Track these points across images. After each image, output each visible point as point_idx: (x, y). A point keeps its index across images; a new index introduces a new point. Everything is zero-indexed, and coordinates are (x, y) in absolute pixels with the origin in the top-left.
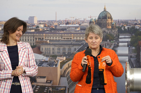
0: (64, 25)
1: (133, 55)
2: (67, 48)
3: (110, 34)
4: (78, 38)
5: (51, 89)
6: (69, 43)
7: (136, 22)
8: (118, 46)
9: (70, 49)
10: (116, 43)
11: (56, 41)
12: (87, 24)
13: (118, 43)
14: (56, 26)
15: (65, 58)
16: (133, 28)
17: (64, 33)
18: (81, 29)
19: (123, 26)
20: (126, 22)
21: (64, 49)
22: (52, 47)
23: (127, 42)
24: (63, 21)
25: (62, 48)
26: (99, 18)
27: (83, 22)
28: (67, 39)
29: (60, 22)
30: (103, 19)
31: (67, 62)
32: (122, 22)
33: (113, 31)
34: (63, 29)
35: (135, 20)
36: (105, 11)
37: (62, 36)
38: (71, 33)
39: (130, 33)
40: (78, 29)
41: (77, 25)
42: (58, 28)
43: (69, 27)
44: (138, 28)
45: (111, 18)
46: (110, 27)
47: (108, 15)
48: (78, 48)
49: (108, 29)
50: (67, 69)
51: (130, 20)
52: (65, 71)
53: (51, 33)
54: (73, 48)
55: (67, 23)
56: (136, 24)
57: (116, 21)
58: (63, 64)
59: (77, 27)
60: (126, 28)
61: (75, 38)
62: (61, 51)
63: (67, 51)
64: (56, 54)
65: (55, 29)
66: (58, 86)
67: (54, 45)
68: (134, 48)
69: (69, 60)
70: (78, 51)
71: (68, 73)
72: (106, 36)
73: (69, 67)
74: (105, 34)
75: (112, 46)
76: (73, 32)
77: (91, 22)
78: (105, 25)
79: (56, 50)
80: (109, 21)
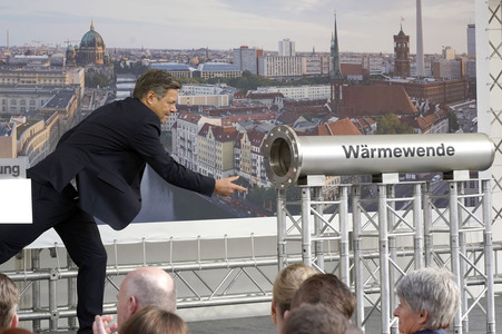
0: (23, 56)
2: (28, 100)
3: (102, 76)
4: (48, 82)
6: (32, 90)
7: (143, 53)
9: (33, 103)
11: (9, 86)
12: (63, 55)
13: (115, 92)
14: (8, 57)
15: (24, 120)
16: (139, 64)
17: (23, 72)
18: (52, 65)
19: (122, 60)
20: (127, 53)
21: (23, 102)
22: (1, 99)
23: (130, 90)
25: (19, 100)
26: (83, 44)
27: (55, 51)
28: (27, 82)
29: (15, 51)
30: (89, 45)
31: (28, 126)
32: (121, 53)
33: (107, 69)
34: (21, 65)
35: (142, 50)
36: (92, 31)
37: (19, 78)
38: (35, 72)
39: (134, 73)
40: (46, 65)
41: (45, 57)
42: (11, 61)
43: (31, 60)
44: (147, 64)
45: (102, 45)
46: (101, 62)
47: (98, 40)
48: (47, 100)
49: (98, 65)
50: (29, 140)
51: (134, 50)
52: (25, 145)
54: (38, 101)
55: (28, 53)
56: (144, 57)
57: (110, 50)
58: (21, 130)
59: (44, 61)
60: (128, 63)
61: (42, 82)
62: (18, 106)
63: (28, 105)
64: (9, 111)
65: (7, 64)
67: (6, 94)
69: (31, 123)
70: (48, 106)
71: (31, 148)
72: (95, 78)
73: (32, 136)
74: (93, 74)
75: (105, 97)
76: (38, 69)
77: (68, 52)
78: (93, 58)
79: (9, 105)
80: (99, 50)
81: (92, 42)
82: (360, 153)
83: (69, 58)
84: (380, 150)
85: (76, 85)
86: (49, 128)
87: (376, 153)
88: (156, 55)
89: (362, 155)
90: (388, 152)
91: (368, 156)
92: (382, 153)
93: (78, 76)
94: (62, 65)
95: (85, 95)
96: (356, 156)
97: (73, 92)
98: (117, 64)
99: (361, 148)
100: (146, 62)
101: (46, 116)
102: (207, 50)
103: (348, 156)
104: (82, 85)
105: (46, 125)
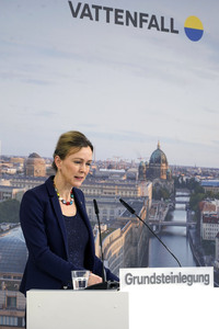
0: (106, 170)
1: (193, 224)
2: (109, 209)
3: (165, 189)
4: (124, 194)
6: (112, 201)
7: (196, 171)
8: (174, 209)
9: (112, 212)
10: (172, 204)
12: (136, 170)
13: (174, 205)
14: (95, 171)
15: (105, 227)
16: (193, 180)
17: (106, 184)
18: (128, 178)
19: (180, 176)
20: (184, 170)
21: (105, 212)
23: (186, 203)
26: (151, 161)
27: (131, 166)
28: (109, 193)
29: (100, 164)
30: (156, 162)
31: (108, 234)
32: (180, 170)
33: (169, 184)
34: (105, 177)
35: (195, 168)
36: (159, 149)
37: (102, 189)
38: (114, 185)
40: (124, 178)
41: (123, 171)
42: (97, 174)
43: (112, 174)
44: (199, 180)
45: (166, 162)
46: (165, 177)
47: (163, 158)
49: (162, 180)
50: (109, 245)
52: (106, 250)
54: (116, 210)
55: (110, 167)
56: (196, 174)
57: (172, 167)
59: (122, 175)
60: (184, 179)
61: (120, 193)
62: (101, 215)
63: (108, 215)
64: (94, 219)
65: (93, 177)
68: (193, 213)
69: (111, 230)
70: (124, 215)
71: (110, 253)
72: (160, 192)
73: (111, 242)
74: (158, 188)
75: (167, 209)
76: (117, 182)
77: (140, 167)
78: (159, 174)
79: (94, 213)
80: (164, 167)
81: (158, 158)
83: (140, 173)
85: (146, 197)
86: (124, 235)
88: (205, 173)
93: (147, 189)
94: (135, 179)
95: (152, 207)
97: (143, 204)
98: (176, 179)
100: (198, 178)
101: (122, 225)
104: (150, 197)
105: (122, 232)
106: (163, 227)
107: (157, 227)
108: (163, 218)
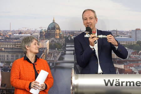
0: (18, 35)
2: (20, 55)
3: (58, 43)
5: (5, 92)
8: (65, 54)
10: (64, 51)
11: (10, 48)
12: (38, 34)
13: (65, 52)
14: (10, 35)
17: (17, 42)
19: (69, 36)
20: (73, 33)
21: (17, 56)
22: (6, 55)
24: (17, 31)
25: (15, 55)
26: (49, 29)
27: (34, 32)
28: (20, 47)
29: (14, 32)
30: (52, 29)
32: (69, 32)
33: (61, 40)
34: (16, 39)
35: (81, 31)
36: (54, 22)
37: (15, 45)
41: (29, 35)
42: (11, 37)
43: (22, 36)
45: (59, 29)
46: (58, 37)
47: (57, 27)
49: (56, 39)
51: (76, 31)
53: (5, 42)
55: (20, 33)
57: (63, 31)
60: (73, 38)
64: (10, 60)
65: (9, 38)
66: (11, 89)
67: (8, 52)
72: (55, 45)
74: (53, 43)
75: (60, 54)
77: (41, 32)
78: (54, 35)
79: (10, 57)
80: (58, 31)
81: (53, 28)
82: (114, 83)
83: (41, 36)
84: (127, 82)
85: (45, 48)
87: (124, 84)
89: (116, 85)
90: (132, 84)
91: (119, 85)
92: (128, 84)
93: (46, 44)
95: (49, 53)
96: (112, 85)
97: (43, 52)
98: (66, 39)
99: (115, 81)
102: (116, 31)
103: (107, 85)
104: (48, 48)
106: (57, 64)
107: (53, 64)
108: (57, 59)
